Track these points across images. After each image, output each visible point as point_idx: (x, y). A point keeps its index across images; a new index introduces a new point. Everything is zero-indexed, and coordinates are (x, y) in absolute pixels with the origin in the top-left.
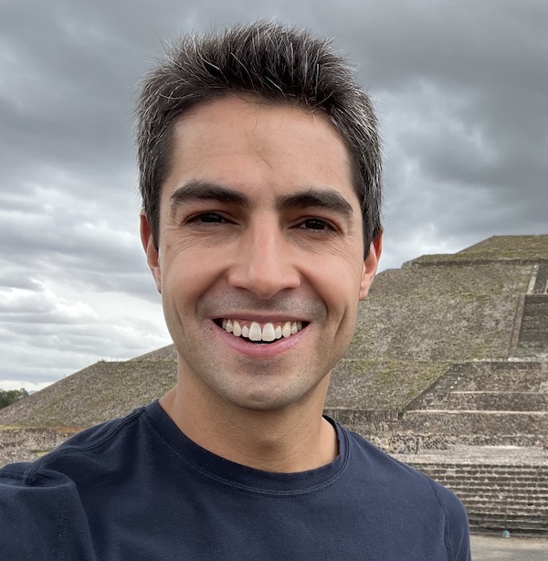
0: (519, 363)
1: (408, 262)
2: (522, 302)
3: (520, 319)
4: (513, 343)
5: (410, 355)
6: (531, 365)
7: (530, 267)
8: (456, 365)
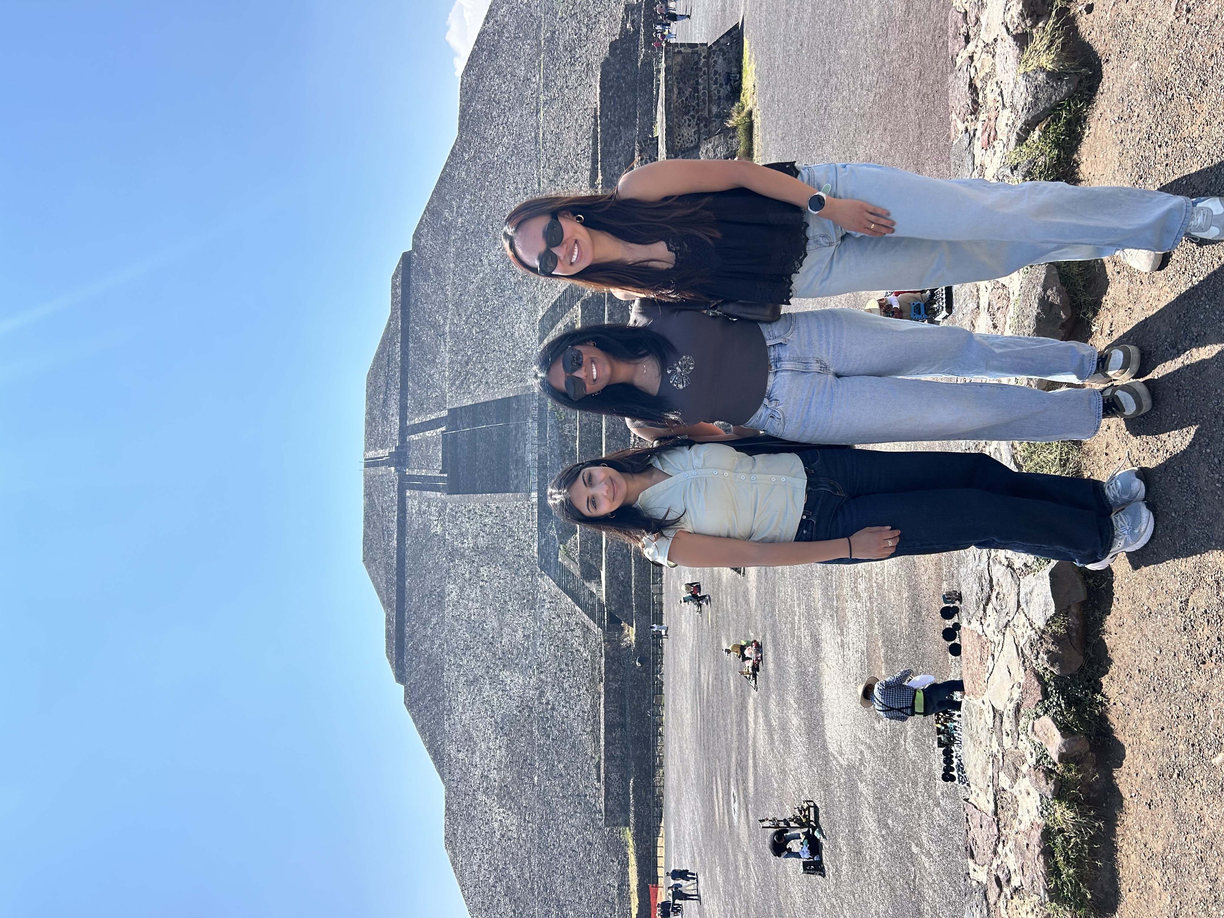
1: (397, 676)
2: (457, 498)
3: (479, 496)
8: (543, 568)
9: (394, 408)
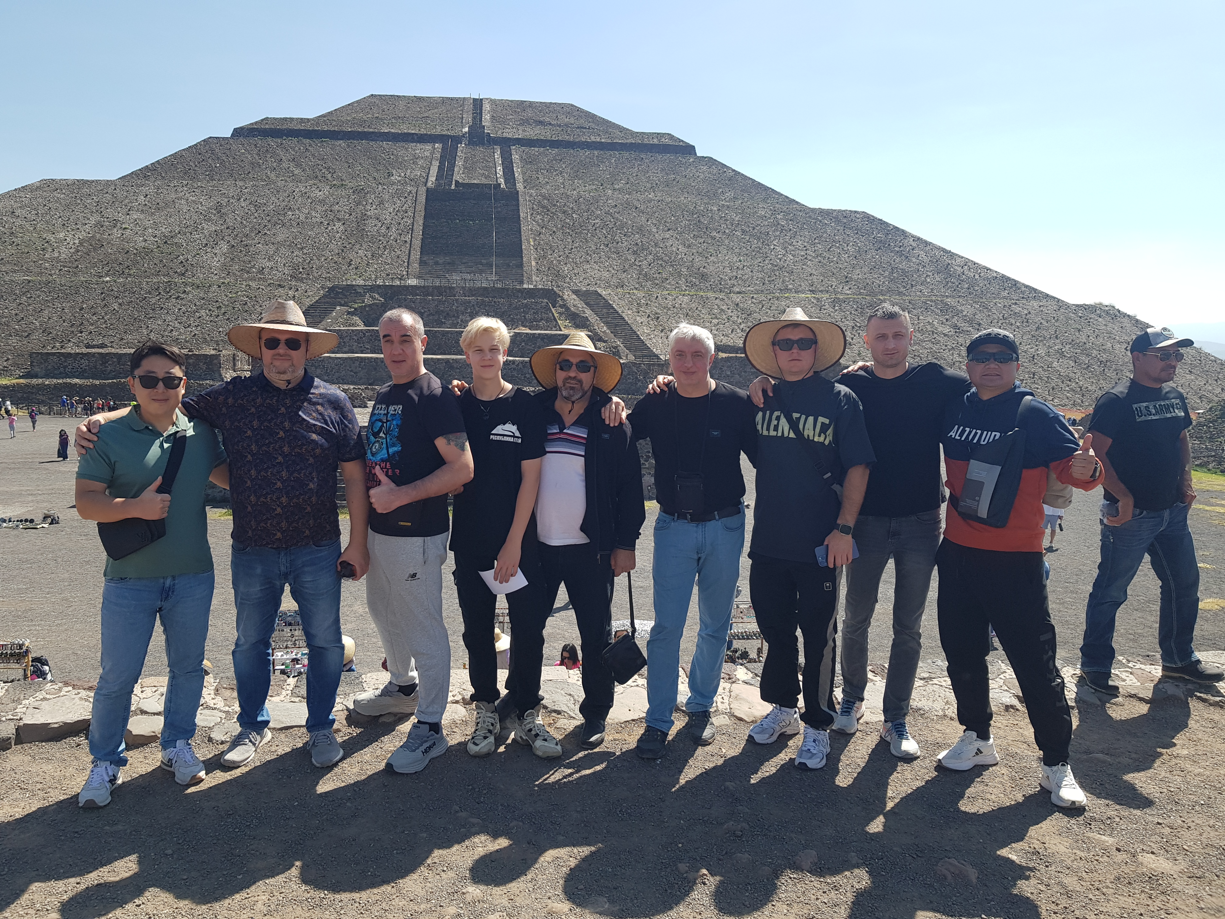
0: (424, 287)
1: (242, 128)
2: (422, 199)
3: (421, 222)
4: (412, 257)
5: (261, 271)
6: (440, 291)
7: (428, 147)
8: (331, 289)
9: (532, 133)
